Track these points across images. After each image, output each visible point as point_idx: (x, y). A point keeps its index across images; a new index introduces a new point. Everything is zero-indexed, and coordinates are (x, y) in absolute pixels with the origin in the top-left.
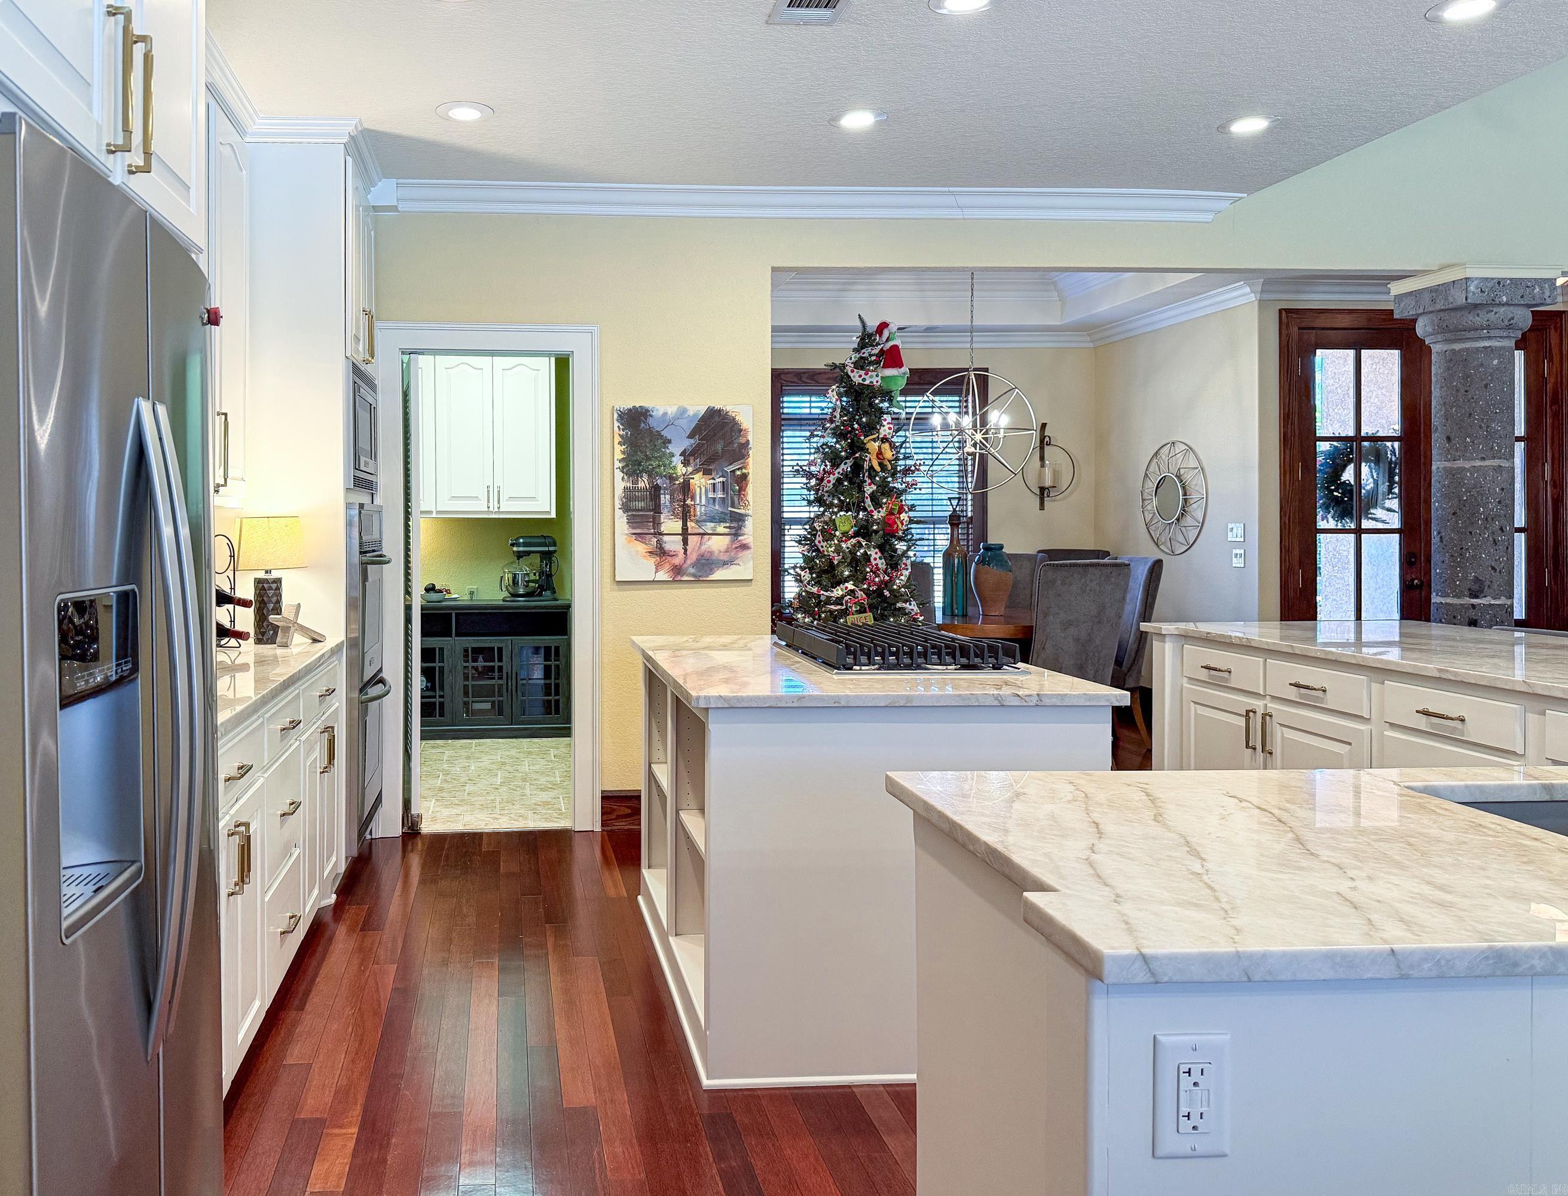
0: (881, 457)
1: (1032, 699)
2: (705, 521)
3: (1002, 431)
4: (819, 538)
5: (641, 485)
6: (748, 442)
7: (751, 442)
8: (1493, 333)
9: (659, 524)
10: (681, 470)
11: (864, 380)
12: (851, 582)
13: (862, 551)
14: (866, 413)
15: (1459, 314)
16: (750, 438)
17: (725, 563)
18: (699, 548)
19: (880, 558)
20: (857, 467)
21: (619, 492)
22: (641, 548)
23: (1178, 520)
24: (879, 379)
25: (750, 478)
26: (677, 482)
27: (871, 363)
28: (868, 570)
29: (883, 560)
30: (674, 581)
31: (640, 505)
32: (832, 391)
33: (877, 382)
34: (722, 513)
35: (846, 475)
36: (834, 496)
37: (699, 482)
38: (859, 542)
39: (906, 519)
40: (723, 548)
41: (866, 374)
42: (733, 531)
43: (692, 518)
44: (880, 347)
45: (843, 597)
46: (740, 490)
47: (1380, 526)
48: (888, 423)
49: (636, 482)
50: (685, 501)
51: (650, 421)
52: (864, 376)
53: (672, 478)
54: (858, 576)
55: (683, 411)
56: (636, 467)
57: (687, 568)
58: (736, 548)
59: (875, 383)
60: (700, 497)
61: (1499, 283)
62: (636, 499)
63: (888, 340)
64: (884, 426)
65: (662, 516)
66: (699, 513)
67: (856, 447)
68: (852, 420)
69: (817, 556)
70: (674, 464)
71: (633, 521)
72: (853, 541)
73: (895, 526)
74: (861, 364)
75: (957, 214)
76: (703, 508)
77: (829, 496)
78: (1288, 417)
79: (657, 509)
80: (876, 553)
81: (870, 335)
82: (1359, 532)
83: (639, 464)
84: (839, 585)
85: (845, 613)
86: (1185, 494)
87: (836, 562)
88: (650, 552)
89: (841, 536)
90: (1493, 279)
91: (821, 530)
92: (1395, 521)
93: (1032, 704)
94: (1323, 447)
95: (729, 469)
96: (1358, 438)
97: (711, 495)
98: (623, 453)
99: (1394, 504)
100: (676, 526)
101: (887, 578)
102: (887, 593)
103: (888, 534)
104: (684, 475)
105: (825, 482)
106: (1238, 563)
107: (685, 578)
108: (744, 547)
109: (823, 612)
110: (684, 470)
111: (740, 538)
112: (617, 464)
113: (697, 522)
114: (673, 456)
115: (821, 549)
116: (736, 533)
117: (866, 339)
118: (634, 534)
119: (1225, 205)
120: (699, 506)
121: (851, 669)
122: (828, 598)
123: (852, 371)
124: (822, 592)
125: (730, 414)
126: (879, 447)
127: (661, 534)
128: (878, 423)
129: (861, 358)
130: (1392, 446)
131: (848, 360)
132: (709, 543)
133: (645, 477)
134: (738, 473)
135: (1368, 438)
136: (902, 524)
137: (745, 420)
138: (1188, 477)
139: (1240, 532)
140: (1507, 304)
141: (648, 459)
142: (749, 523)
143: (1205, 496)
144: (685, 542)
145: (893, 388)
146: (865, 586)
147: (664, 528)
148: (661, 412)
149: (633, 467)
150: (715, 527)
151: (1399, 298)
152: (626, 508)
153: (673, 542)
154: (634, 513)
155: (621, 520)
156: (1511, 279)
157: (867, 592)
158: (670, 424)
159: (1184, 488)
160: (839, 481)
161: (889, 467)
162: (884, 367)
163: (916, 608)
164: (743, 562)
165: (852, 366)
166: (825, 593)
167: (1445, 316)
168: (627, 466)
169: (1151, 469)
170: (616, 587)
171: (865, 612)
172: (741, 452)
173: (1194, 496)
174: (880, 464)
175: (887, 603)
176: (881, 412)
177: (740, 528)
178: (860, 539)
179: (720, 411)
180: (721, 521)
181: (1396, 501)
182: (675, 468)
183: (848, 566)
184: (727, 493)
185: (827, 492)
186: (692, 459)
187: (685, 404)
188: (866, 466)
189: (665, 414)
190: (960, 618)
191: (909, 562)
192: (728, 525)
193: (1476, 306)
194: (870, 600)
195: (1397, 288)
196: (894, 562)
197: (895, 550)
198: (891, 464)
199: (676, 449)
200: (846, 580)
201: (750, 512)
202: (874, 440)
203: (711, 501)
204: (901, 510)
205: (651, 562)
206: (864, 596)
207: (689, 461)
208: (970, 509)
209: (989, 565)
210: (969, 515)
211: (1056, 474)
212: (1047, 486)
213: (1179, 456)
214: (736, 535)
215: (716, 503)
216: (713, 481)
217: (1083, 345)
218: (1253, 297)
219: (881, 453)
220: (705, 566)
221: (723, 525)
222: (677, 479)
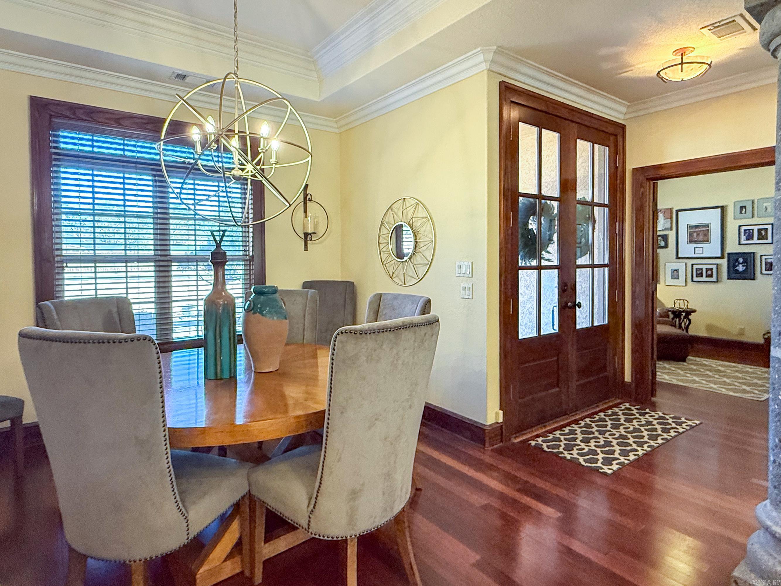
23: (410, 259)
47: (550, 263)
92: (555, 260)
94: (520, 200)
106: (465, 295)
135: (544, 197)
138: (418, 225)
139: (469, 268)
143: (434, 240)
169: (387, 219)
173: (424, 240)
208: (251, 249)
209: (261, 313)
210: (251, 254)
211: (316, 225)
212: (309, 232)
213: (408, 209)
217: (332, 130)
218: (484, 67)
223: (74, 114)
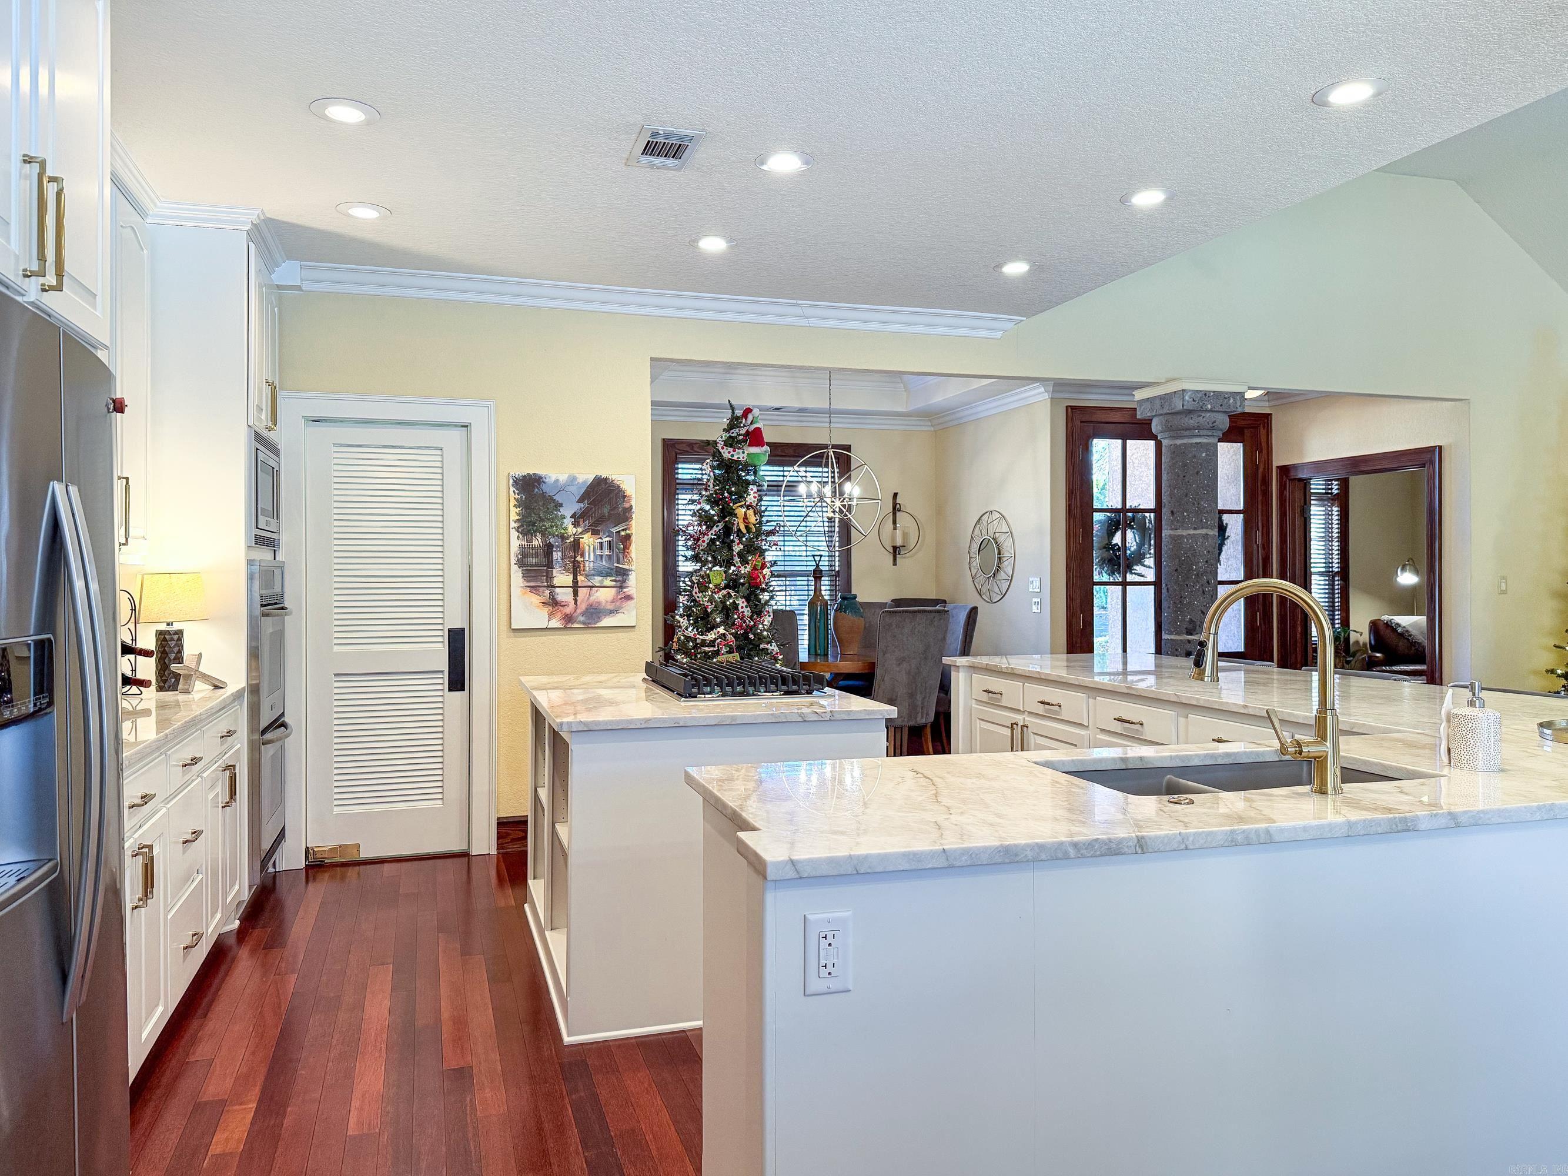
0: (746, 521)
1: (826, 715)
2: (593, 575)
3: (855, 500)
4: (694, 589)
5: (535, 543)
6: (631, 507)
7: (634, 507)
9: (552, 578)
10: (571, 530)
11: (732, 456)
12: (723, 627)
13: (731, 601)
14: (734, 484)
15: (1179, 417)
16: (633, 503)
17: (611, 612)
18: (588, 598)
19: (746, 607)
20: (727, 530)
21: (515, 549)
22: (535, 599)
23: (994, 574)
24: (745, 455)
25: (633, 538)
26: (568, 541)
27: (740, 442)
28: (736, 616)
29: (749, 609)
30: (565, 628)
31: (535, 560)
32: (707, 464)
33: (743, 458)
34: (608, 568)
35: (718, 536)
36: (708, 554)
37: (588, 541)
38: (729, 593)
39: (769, 573)
40: (610, 598)
41: (734, 451)
42: (618, 584)
43: (582, 572)
44: (746, 428)
45: (715, 639)
46: (624, 549)
47: (1141, 579)
48: (755, 493)
49: (530, 541)
50: (575, 557)
51: (543, 486)
52: (732, 453)
53: (563, 538)
54: (728, 622)
55: (573, 479)
56: (531, 527)
57: (578, 616)
58: (622, 598)
59: (741, 459)
61: (1205, 394)
62: (531, 556)
63: (752, 423)
64: (750, 495)
65: (554, 570)
66: (588, 569)
67: (726, 512)
68: (723, 489)
69: (693, 606)
70: (565, 525)
71: (526, 576)
72: (724, 592)
73: (759, 580)
74: (731, 442)
75: (802, 322)
76: (592, 564)
77: (704, 554)
78: (1072, 493)
79: (550, 565)
80: (743, 602)
81: (737, 418)
82: (1125, 584)
83: (534, 525)
84: (712, 630)
85: (717, 653)
86: (999, 554)
87: (709, 610)
88: (543, 603)
89: (714, 588)
90: (1201, 391)
91: (698, 583)
92: (1150, 576)
93: (826, 719)
94: (1097, 517)
95: (614, 530)
96: (1124, 510)
97: (598, 552)
98: (518, 514)
99: (1150, 561)
100: (568, 579)
101: (752, 623)
102: (751, 636)
103: (754, 586)
104: (574, 535)
105: (701, 541)
106: (1036, 609)
107: (576, 625)
108: (628, 598)
109: (699, 654)
110: (574, 530)
111: (625, 590)
112: (513, 525)
113: (586, 576)
114: (564, 518)
115: (698, 599)
116: (621, 586)
117: (734, 423)
118: (528, 587)
119: (1009, 326)
120: (588, 562)
121: (696, 697)
122: (704, 641)
123: (723, 448)
124: (698, 636)
125: (615, 482)
126: (745, 513)
127: (553, 587)
128: (745, 493)
129: (731, 437)
130: (1150, 516)
131: (720, 438)
132: (598, 594)
133: (539, 536)
134: (623, 533)
135: (1132, 510)
136: (764, 578)
137: (628, 487)
138: (1001, 539)
139: (1037, 585)
140: (1211, 411)
141: (542, 520)
142: (632, 578)
143: (1013, 555)
144: (576, 594)
145: (757, 462)
146: (734, 631)
147: (556, 581)
148: (553, 479)
149: (527, 526)
150: (602, 581)
151: (1141, 402)
152: (521, 563)
153: (565, 593)
154: (529, 568)
155: (517, 574)
156: (1214, 392)
157: (735, 635)
158: (562, 489)
159: (999, 549)
160: (712, 541)
161: (754, 530)
162: (749, 445)
163: (776, 649)
164: (628, 610)
165: (723, 443)
166: (701, 637)
168: (522, 526)
169: (975, 533)
170: (512, 634)
171: (733, 652)
172: (624, 516)
173: (1006, 555)
174: (747, 527)
175: (753, 644)
176: (748, 482)
177: (624, 581)
178: (731, 591)
179: (606, 479)
180: (607, 575)
181: (1152, 560)
182: (566, 529)
183: (719, 613)
184: (613, 551)
185: (702, 550)
186: (581, 521)
187: (575, 472)
188: (735, 528)
189: (557, 481)
190: (822, 657)
191: (771, 610)
192: (614, 578)
193: (1191, 411)
194: (738, 643)
195: (1139, 395)
196: (758, 610)
197: (759, 600)
198: (755, 527)
199: (568, 511)
200: (718, 626)
201: (633, 568)
202: (741, 506)
203: (599, 558)
204: (763, 566)
205: (545, 612)
206: (733, 639)
207: (579, 522)
208: (837, 564)
209: (845, 612)
210: (837, 569)
211: (905, 535)
212: (898, 545)
213: (995, 522)
214: (621, 587)
215: (604, 559)
216: (600, 540)
217: (926, 428)
218: (1046, 396)
219: (747, 518)
220: (594, 613)
221: (609, 578)
222: (568, 538)
223: (692, 449)
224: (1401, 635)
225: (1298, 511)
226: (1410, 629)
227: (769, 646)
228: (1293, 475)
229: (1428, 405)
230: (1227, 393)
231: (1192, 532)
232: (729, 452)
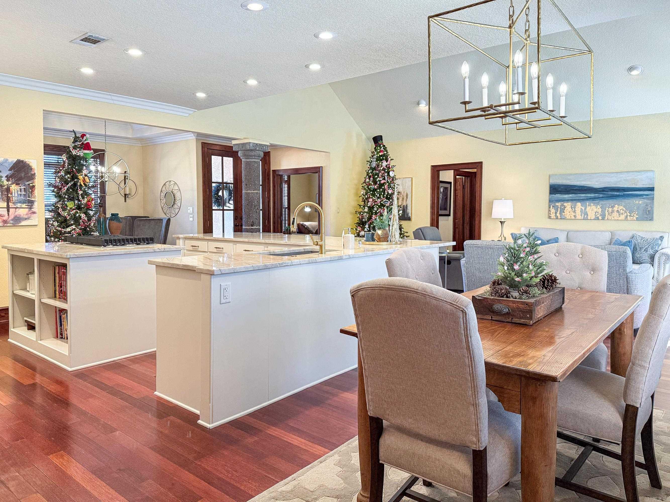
2: (17, 203)
3: (117, 174)
4: (60, 210)
6: (35, 174)
7: (36, 174)
8: (256, 157)
10: (6, 183)
11: (77, 153)
12: (74, 226)
13: (78, 214)
14: (78, 165)
15: (248, 152)
16: (36, 172)
17: (26, 219)
18: (15, 213)
19: (85, 217)
20: (75, 185)
23: (172, 206)
24: (83, 154)
25: (36, 187)
26: (4, 188)
27: (79, 148)
28: (80, 221)
30: (3, 226)
32: (64, 156)
34: (24, 200)
35: (70, 187)
36: (66, 195)
39: (95, 203)
40: (25, 213)
42: (29, 207)
43: (11, 202)
44: (82, 142)
45: (71, 231)
46: (32, 191)
50: (8, 195)
52: (77, 152)
53: (2, 186)
54: (77, 223)
55: (6, 160)
57: (10, 221)
58: (31, 213)
59: (81, 155)
60: (15, 193)
61: (257, 145)
63: (85, 140)
64: (84, 170)
66: (14, 200)
67: (74, 177)
68: (72, 167)
69: (59, 217)
70: (2, 180)
72: (74, 211)
73: (91, 206)
74: (75, 148)
75: (111, 102)
76: (16, 198)
77: (64, 195)
78: (205, 175)
80: (83, 215)
81: (78, 138)
82: (223, 210)
84: (69, 227)
86: (174, 198)
87: (68, 219)
89: (69, 209)
90: (255, 143)
91: (61, 207)
94: (214, 185)
95: (27, 183)
96: (223, 183)
97: (19, 193)
99: (232, 202)
100: (4, 204)
101: (88, 224)
102: (87, 229)
103: (89, 208)
104: (7, 185)
105: (63, 189)
106: (191, 219)
107: (9, 225)
108: (34, 213)
109: (64, 237)
110: (7, 183)
111: (32, 209)
113: (13, 203)
114: (2, 177)
115: (61, 214)
117: (76, 140)
119: (191, 112)
120: (14, 197)
121: (106, 246)
122: (65, 232)
123: (73, 150)
124: (62, 230)
125: (27, 162)
126: (83, 178)
128: (82, 169)
129: (75, 145)
130: (231, 186)
131: (70, 146)
132: (19, 211)
134: (31, 185)
135: (225, 183)
136: (93, 205)
137: (33, 165)
138: (175, 192)
139: (192, 210)
140: (259, 150)
142: (36, 204)
143: (181, 198)
144: (8, 211)
145: (88, 157)
146: (80, 227)
150: (21, 205)
151: (235, 145)
153: (3, 211)
156: (259, 144)
157: (81, 229)
159: (174, 196)
160: (67, 189)
161: (87, 185)
162: (84, 149)
163: (98, 235)
164: (34, 218)
165: (72, 148)
166: (64, 230)
167: (245, 151)
169: (163, 189)
172: (32, 177)
174: (84, 184)
175: (88, 233)
176: (83, 165)
177: (32, 206)
178: (77, 210)
179: (22, 161)
180: (24, 203)
182: (3, 182)
183: (73, 220)
184: (26, 192)
185: (63, 193)
186: (11, 179)
187: (7, 157)
188: (79, 184)
191: (95, 218)
192: (27, 204)
193: (252, 150)
194: (81, 232)
195: (234, 142)
196: (90, 218)
197: (90, 214)
199: (4, 174)
200: (72, 225)
201: (36, 200)
202: (81, 175)
203: (20, 195)
204: (92, 200)
206: (79, 230)
207: (9, 179)
209: (114, 221)
211: (130, 190)
212: (127, 194)
213: (172, 185)
214: (31, 208)
215: (22, 196)
216: (20, 188)
217: (139, 145)
218: (194, 137)
219: (85, 180)
220: (17, 220)
221: (24, 204)
222: (4, 186)
224: (306, 228)
225: (279, 185)
226: (309, 226)
227: (95, 233)
228: (277, 173)
229: (318, 153)
230: (263, 145)
231: (253, 191)
232: (76, 152)
